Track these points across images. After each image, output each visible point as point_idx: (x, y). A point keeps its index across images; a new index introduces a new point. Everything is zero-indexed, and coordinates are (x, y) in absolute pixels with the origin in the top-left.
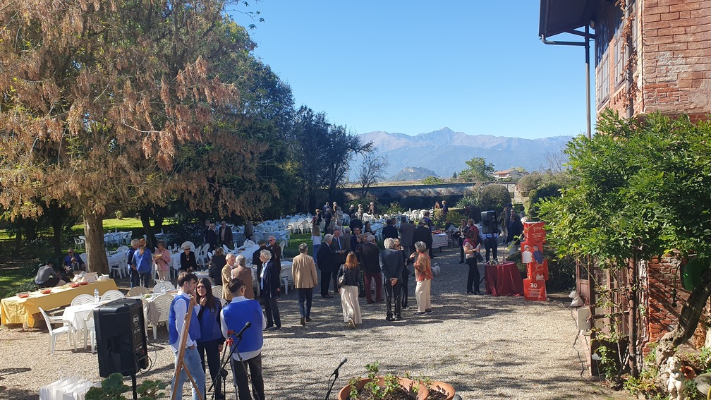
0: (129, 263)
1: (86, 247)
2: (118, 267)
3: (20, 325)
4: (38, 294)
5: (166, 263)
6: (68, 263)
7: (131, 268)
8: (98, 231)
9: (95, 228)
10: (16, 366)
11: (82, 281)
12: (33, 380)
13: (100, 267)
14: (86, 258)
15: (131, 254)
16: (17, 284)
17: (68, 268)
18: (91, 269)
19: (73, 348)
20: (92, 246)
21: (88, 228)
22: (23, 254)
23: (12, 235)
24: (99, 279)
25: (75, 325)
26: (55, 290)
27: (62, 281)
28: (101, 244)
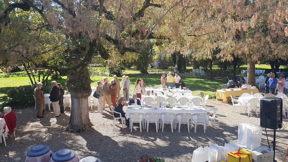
0: (266, 83)
1: (247, 75)
2: (259, 84)
3: (222, 100)
4: (229, 90)
5: (282, 85)
6: (239, 80)
7: (266, 85)
8: (253, 68)
9: (252, 67)
10: (221, 114)
11: (245, 88)
12: (227, 121)
13: (253, 83)
14: (247, 79)
15: (267, 80)
16: (221, 85)
17: (239, 82)
18: (248, 83)
19: (240, 113)
20: (250, 74)
21: (249, 67)
22: (222, 75)
23: (219, 68)
24: (252, 88)
25: (242, 104)
26: (235, 89)
27: (236, 87)
28: (253, 74)
